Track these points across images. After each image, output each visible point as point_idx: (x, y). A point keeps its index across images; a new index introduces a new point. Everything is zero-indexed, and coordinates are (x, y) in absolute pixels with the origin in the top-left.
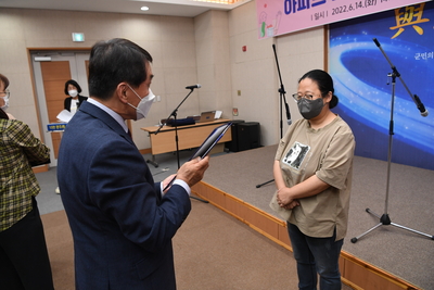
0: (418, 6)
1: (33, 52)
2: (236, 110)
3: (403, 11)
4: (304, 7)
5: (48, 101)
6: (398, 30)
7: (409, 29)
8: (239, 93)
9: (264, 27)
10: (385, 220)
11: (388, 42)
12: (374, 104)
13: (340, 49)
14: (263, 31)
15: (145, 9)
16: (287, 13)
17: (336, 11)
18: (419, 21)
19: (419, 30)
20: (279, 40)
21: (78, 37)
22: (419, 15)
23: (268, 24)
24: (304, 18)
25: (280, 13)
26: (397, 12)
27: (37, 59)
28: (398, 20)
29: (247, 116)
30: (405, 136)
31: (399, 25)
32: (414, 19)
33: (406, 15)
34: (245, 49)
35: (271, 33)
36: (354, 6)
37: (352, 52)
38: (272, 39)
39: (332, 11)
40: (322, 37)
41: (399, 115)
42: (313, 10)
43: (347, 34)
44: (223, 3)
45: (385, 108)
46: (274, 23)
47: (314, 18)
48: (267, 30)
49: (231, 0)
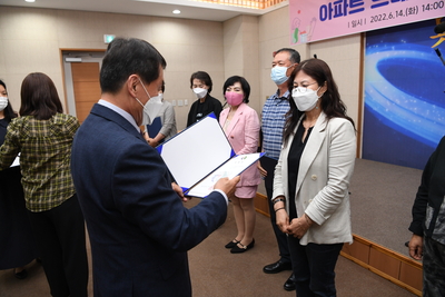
1: (65, 53)
3: (444, 20)
4: (341, 15)
5: (77, 102)
6: (439, 39)
9: (296, 33)
11: (428, 50)
12: (412, 113)
13: (377, 56)
14: (296, 37)
15: (177, 12)
16: (322, 20)
17: (375, 19)
20: (312, 46)
23: (301, 30)
24: (342, 25)
25: (314, 19)
26: (438, 22)
27: (68, 59)
31: (440, 34)
35: (304, 39)
36: (394, 15)
37: (390, 60)
38: (305, 46)
39: (371, 19)
40: (359, 45)
41: (438, 123)
42: (350, 18)
43: (385, 42)
44: (254, 7)
45: (423, 117)
46: (308, 31)
47: (351, 25)
48: (300, 36)
49: (261, 6)
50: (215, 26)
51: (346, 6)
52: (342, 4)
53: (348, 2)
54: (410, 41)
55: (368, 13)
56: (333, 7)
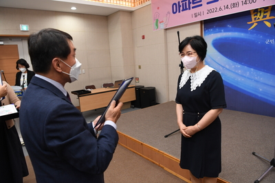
0: (267, 8)
2: (137, 79)
3: (256, 11)
4: (186, 9)
6: (253, 24)
7: (261, 23)
8: (140, 67)
9: (157, 22)
11: (246, 32)
12: (237, 74)
13: (212, 37)
14: (157, 25)
15: (74, 8)
16: (174, 13)
17: (209, 11)
18: (268, 18)
19: (268, 24)
20: (168, 31)
21: (24, 28)
22: (268, 14)
23: (160, 20)
24: (187, 16)
25: (169, 13)
26: (252, 12)
28: (253, 17)
29: (146, 82)
30: (260, 95)
31: (253, 21)
32: (265, 17)
33: (259, 14)
34: (143, 37)
35: (162, 26)
36: (223, 8)
37: (220, 39)
38: (163, 31)
39: (207, 11)
40: (200, 29)
41: (255, 81)
42: (193, 11)
43: (217, 27)
44: (128, 5)
45: (245, 77)
46: (165, 19)
47: (194, 16)
48: (159, 25)
49: (133, 5)
50: (102, 19)
51: (190, 3)
52: (187, 2)
53: (191, 1)
54: (234, 26)
55: (205, 7)
56: (181, 4)
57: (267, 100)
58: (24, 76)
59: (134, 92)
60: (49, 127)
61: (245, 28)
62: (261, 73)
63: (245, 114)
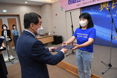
0: (107, 2)
2: (54, 32)
3: (103, 3)
4: (74, 3)
6: (101, 9)
7: (105, 8)
8: (55, 27)
9: (62, 8)
10: (110, 65)
11: (99, 12)
15: (26, 3)
16: (69, 4)
17: (84, 4)
18: (107, 6)
19: (107, 9)
20: (66, 12)
21: (5, 11)
22: (107, 5)
23: (63, 7)
24: (74, 6)
25: (67, 4)
26: (101, 4)
28: (101, 6)
29: (58, 34)
31: (102, 7)
32: (106, 6)
33: (104, 5)
34: (56, 15)
35: (64, 10)
36: (89, 2)
40: (80, 11)
41: (103, 32)
42: (77, 3)
43: (87, 10)
45: (98, 31)
46: (65, 7)
47: (77, 5)
48: (63, 9)
49: (52, 1)
54: (94, 9)
55: (82, 2)
56: (72, 0)
57: (107, 40)
58: (5, 32)
59: (53, 38)
60: (33, 49)
61: (98, 10)
62: (105, 29)
63: (99, 46)
